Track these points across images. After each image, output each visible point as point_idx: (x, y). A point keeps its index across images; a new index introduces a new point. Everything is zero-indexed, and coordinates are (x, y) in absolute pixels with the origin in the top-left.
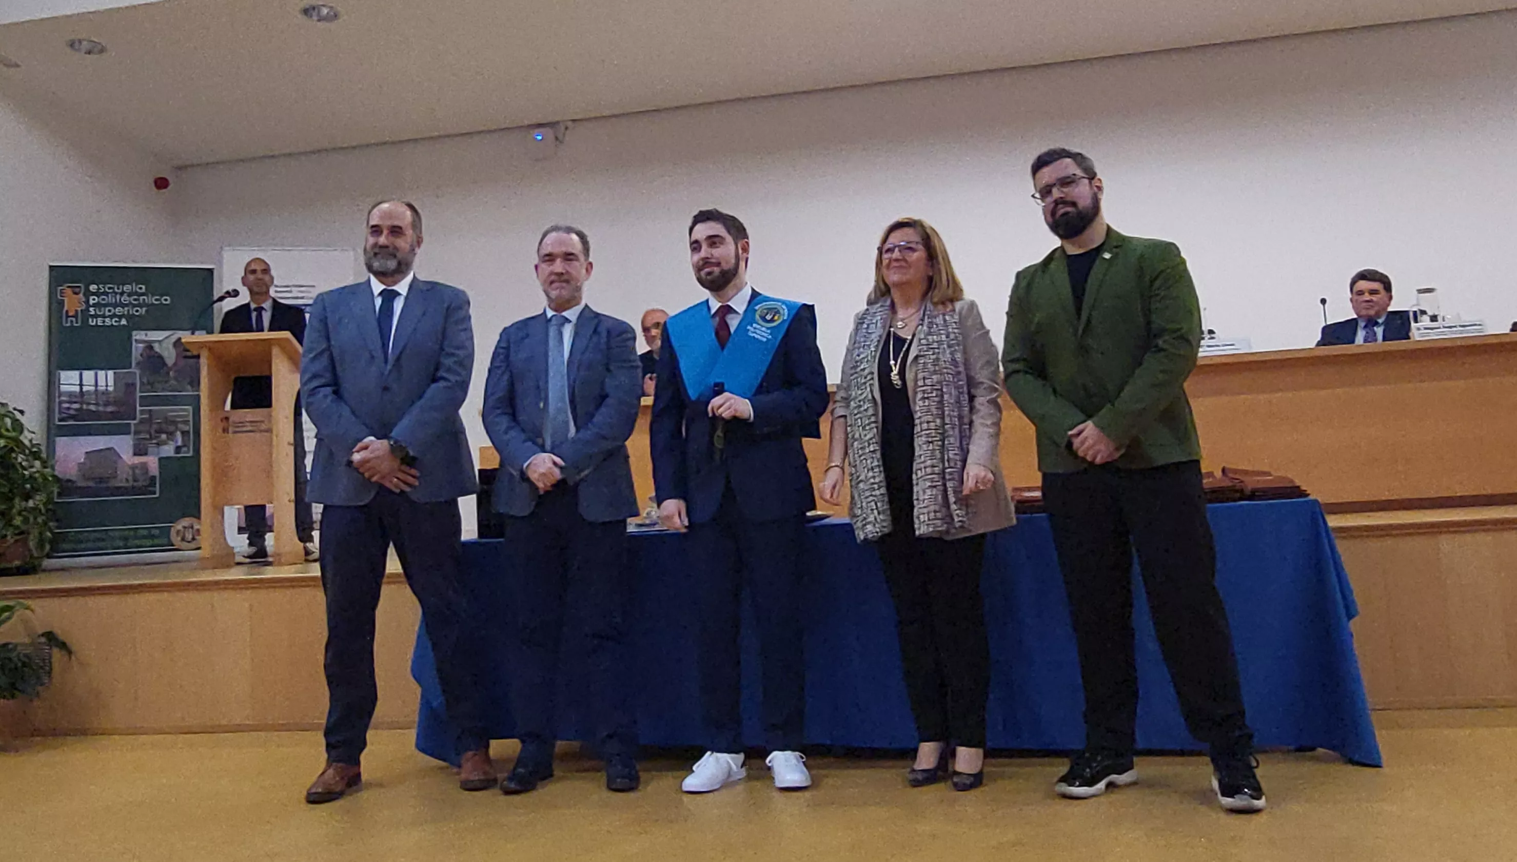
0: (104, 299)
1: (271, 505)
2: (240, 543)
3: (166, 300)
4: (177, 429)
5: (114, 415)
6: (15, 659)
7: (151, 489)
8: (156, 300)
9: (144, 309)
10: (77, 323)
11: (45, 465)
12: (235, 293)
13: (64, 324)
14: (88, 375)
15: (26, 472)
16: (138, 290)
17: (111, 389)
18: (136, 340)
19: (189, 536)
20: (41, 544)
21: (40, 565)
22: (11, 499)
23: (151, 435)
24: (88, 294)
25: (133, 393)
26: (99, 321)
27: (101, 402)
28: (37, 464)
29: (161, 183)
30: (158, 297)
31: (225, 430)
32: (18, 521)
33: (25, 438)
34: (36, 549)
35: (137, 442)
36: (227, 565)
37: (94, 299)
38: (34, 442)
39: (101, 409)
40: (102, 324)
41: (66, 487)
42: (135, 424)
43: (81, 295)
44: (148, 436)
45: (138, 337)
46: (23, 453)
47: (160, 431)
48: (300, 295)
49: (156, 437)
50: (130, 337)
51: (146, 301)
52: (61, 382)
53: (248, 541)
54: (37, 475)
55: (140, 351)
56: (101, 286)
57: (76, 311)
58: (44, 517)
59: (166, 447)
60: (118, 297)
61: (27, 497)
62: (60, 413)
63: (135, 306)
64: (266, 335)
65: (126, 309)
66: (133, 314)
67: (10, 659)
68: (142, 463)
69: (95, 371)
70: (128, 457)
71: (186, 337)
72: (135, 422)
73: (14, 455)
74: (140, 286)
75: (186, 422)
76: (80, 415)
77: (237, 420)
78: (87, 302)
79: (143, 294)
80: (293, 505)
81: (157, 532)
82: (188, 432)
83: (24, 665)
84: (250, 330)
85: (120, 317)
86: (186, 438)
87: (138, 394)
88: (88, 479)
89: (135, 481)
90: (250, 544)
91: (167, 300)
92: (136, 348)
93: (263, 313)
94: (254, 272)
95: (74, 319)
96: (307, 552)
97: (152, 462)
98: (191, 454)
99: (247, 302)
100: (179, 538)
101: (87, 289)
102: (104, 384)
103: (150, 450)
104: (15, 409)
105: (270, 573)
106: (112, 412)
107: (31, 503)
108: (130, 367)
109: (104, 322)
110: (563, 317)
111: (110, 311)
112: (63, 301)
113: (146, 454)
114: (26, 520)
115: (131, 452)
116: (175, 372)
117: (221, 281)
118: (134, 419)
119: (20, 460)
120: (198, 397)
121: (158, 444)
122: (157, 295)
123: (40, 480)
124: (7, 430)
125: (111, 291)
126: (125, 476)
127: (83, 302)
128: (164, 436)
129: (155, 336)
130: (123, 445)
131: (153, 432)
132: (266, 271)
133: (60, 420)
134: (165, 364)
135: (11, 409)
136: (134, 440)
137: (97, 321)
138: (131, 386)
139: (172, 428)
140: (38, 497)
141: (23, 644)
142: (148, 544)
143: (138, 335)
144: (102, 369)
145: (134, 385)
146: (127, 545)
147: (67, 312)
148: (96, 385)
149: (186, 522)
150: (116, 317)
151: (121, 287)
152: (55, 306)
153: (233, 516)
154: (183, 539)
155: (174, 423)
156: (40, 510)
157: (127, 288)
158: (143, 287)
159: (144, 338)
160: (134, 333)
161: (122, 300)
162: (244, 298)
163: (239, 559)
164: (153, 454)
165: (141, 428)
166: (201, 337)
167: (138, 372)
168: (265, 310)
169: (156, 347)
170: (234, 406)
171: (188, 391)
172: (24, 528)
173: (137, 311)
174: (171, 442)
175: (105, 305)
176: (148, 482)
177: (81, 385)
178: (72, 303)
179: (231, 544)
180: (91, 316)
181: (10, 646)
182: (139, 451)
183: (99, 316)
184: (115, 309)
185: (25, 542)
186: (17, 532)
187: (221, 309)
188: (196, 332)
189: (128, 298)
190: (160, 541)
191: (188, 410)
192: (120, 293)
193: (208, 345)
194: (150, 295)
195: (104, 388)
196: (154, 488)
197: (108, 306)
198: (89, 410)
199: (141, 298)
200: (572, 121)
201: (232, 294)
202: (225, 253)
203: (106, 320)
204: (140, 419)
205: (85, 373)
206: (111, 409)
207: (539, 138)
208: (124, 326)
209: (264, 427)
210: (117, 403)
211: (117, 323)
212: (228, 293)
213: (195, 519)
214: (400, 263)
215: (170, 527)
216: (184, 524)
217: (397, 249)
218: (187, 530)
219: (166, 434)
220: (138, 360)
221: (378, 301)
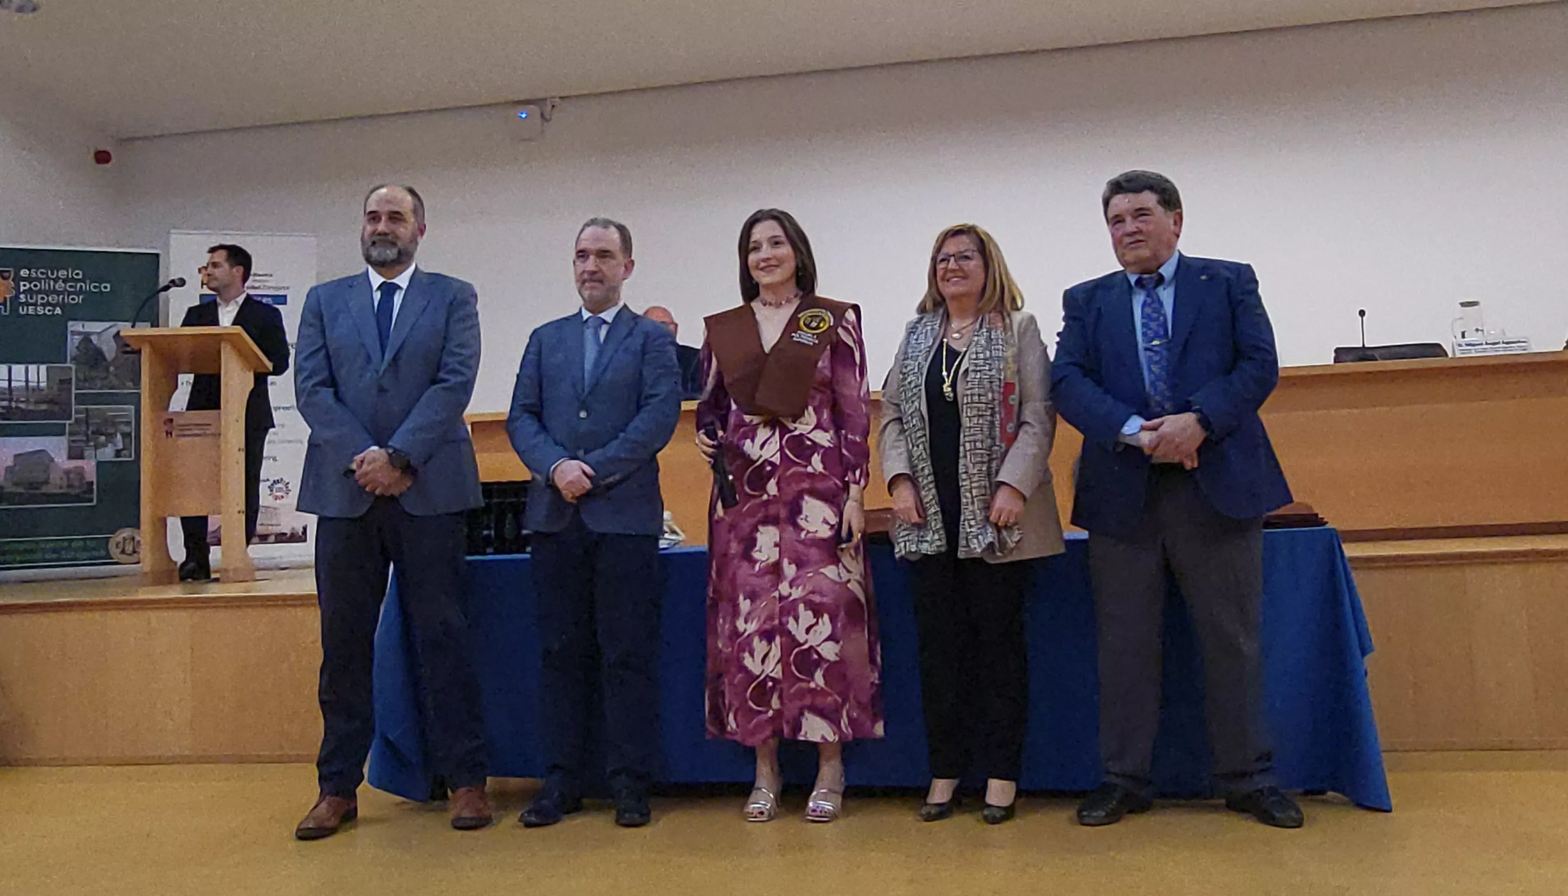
0: (35, 286)
1: (218, 516)
3: (105, 287)
4: (118, 431)
5: (47, 415)
7: (87, 496)
8: (95, 287)
9: (81, 297)
10: (6, 311)
12: (182, 283)
14: (18, 370)
16: (74, 276)
17: (43, 385)
18: (72, 332)
19: (129, 548)
23: (87, 435)
24: (18, 279)
25: (70, 390)
26: (30, 310)
27: (32, 400)
29: (102, 157)
30: (97, 284)
31: (169, 433)
35: (72, 445)
36: (169, 582)
39: (31, 407)
40: (33, 313)
42: (70, 424)
43: (10, 280)
44: (85, 438)
45: (73, 329)
47: (98, 433)
49: (94, 440)
50: (66, 328)
51: (84, 289)
55: (76, 343)
56: (33, 271)
57: (5, 299)
59: (104, 451)
60: (52, 283)
63: (70, 293)
65: (61, 297)
66: (69, 304)
68: (76, 467)
69: (27, 365)
70: (61, 460)
71: (126, 330)
72: (68, 422)
74: (77, 271)
75: (128, 423)
76: (8, 413)
77: (182, 422)
79: (79, 281)
80: (243, 517)
81: (93, 544)
82: (130, 434)
85: (54, 306)
86: (127, 440)
87: (74, 391)
88: (16, 484)
89: (70, 486)
91: (107, 287)
92: (72, 340)
95: (3, 307)
97: (89, 467)
98: (131, 459)
100: (119, 550)
102: (36, 380)
103: (86, 453)
105: (218, 590)
106: (45, 411)
109: (36, 310)
110: (600, 318)
111: (43, 298)
113: (82, 458)
115: (65, 457)
116: (116, 368)
117: (167, 268)
118: (69, 418)
120: (139, 395)
121: (96, 447)
122: (96, 282)
125: (44, 276)
126: (58, 482)
127: (13, 288)
128: (103, 438)
129: (94, 327)
130: (57, 448)
131: (90, 433)
134: (105, 359)
136: (69, 440)
137: (28, 309)
138: (66, 383)
139: (111, 431)
142: (85, 558)
143: (74, 327)
144: (33, 363)
145: (69, 381)
146: (59, 557)
148: (27, 381)
149: (126, 533)
150: (49, 306)
151: (55, 272)
154: (123, 552)
155: (114, 424)
157: (62, 273)
158: (81, 273)
159: (81, 329)
160: (70, 323)
161: (57, 287)
164: (90, 457)
165: (76, 428)
166: (144, 329)
167: (74, 367)
169: (94, 338)
171: (128, 389)
173: (73, 299)
174: (110, 446)
175: (40, 292)
176: (85, 488)
177: (10, 380)
180: (22, 304)
182: (75, 454)
183: (32, 305)
184: (48, 296)
187: (167, 300)
188: (138, 324)
189: (63, 285)
190: (95, 553)
191: (129, 410)
192: (54, 279)
193: (150, 340)
194: (88, 282)
195: (35, 384)
196: (91, 496)
197: (41, 294)
198: (17, 408)
199: (79, 285)
200: (561, 98)
201: (177, 282)
202: (173, 236)
203: (38, 309)
204: (76, 419)
205: (15, 368)
206: (44, 407)
207: (524, 116)
208: (57, 314)
209: (212, 430)
210: (51, 402)
211: (51, 313)
212: (173, 281)
213: (136, 531)
214: (400, 253)
215: (110, 537)
216: (125, 535)
217: (397, 237)
218: (127, 541)
219: (107, 435)
220: (73, 355)
221: (376, 296)
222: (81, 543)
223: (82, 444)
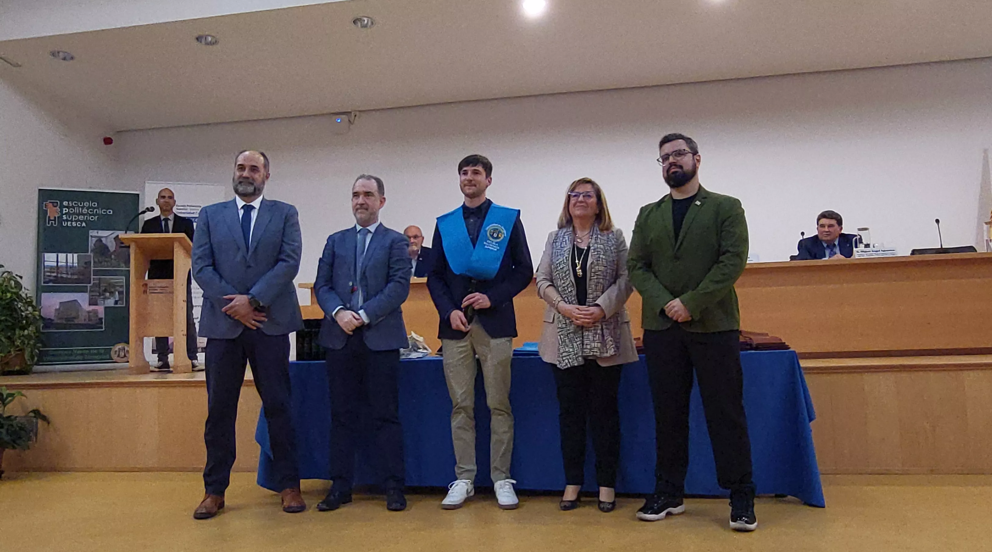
0: (72, 210)
1: (172, 337)
2: (153, 359)
3: (110, 212)
4: (116, 290)
5: (77, 281)
6: (15, 425)
8: (104, 212)
9: (96, 217)
10: (55, 224)
11: (35, 309)
12: (152, 209)
13: (48, 225)
14: (62, 256)
15: (23, 314)
16: (93, 206)
17: (76, 265)
18: (91, 236)
19: (122, 354)
20: (32, 357)
21: (31, 369)
22: (15, 330)
23: (100, 293)
24: (62, 207)
25: (90, 268)
26: (69, 224)
27: (70, 273)
28: (30, 308)
29: (108, 141)
31: (145, 292)
32: (18, 343)
33: (23, 293)
34: (29, 360)
35: (91, 297)
36: (145, 373)
37: (66, 210)
38: (28, 295)
39: (69, 276)
40: (70, 226)
41: (48, 323)
43: (58, 208)
44: (98, 294)
46: (22, 302)
47: (105, 291)
48: (192, 212)
49: (103, 295)
50: (88, 234)
51: (98, 212)
52: (45, 260)
53: (158, 358)
54: (30, 315)
55: (94, 242)
56: (70, 202)
57: (55, 217)
58: (33, 341)
59: (109, 300)
60: (81, 209)
61: (23, 328)
62: (44, 278)
63: (90, 215)
64: (170, 235)
65: (85, 217)
66: (90, 220)
67: (12, 425)
68: (94, 310)
69: (67, 253)
70: (86, 306)
71: (122, 235)
72: (90, 285)
73: (16, 303)
74: (94, 203)
75: (122, 286)
76: (56, 280)
77: (152, 286)
78: (63, 210)
79: (95, 208)
80: (185, 338)
81: (103, 351)
82: (123, 292)
83: (21, 429)
84: (161, 232)
85: (82, 222)
86: (121, 296)
87: (92, 268)
88: (60, 319)
89: (89, 321)
90: (159, 361)
92: (92, 240)
93: (169, 222)
94: (164, 197)
95: (53, 222)
96: (194, 366)
97: (100, 310)
98: (124, 305)
99: (158, 215)
100: (117, 355)
101: (62, 203)
102: (72, 262)
103: (98, 302)
104: (17, 275)
105: (171, 378)
106: (76, 279)
107: (26, 332)
108: (88, 252)
109: (72, 224)
110: (367, 229)
111: (75, 218)
112: (47, 211)
113: (96, 305)
114: (23, 343)
115: (88, 303)
116: (115, 256)
117: (144, 203)
118: (90, 283)
119: (19, 306)
120: (129, 271)
121: (104, 299)
122: (104, 209)
123: (32, 319)
124: (12, 288)
125: (77, 205)
126: (83, 317)
127: (59, 212)
128: (108, 294)
130: (83, 299)
131: (101, 291)
132: (172, 197)
133: (44, 283)
134: (109, 251)
135: (14, 275)
136: (89, 296)
137: (67, 223)
138: (88, 263)
139: (113, 290)
140: (30, 329)
141: (21, 417)
142: (98, 358)
143: (93, 233)
144: (70, 253)
146: (85, 358)
147: (49, 217)
148: (67, 262)
149: (120, 346)
150: (79, 221)
151: (82, 203)
152: (42, 214)
153: (149, 343)
154: (119, 356)
155: (114, 286)
156: (31, 336)
157: (86, 204)
158: (96, 204)
159: (96, 235)
160: (91, 231)
161: (83, 211)
162: (157, 212)
163: (152, 368)
164: (101, 305)
165: (94, 289)
166: (131, 235)
167: (92, 255)
168: (169, 219)
169: (103, 239)
170: (149, 278)
171: (123, 267)
172: (21, 347)
173: (92, 218)
174: (112, 298)
176: (97, 321)
177: (57, 262)
178: (52, 212)
179: (147, 360)
180: (64, 220)
181: (12, 418)
182: (92, 302)
183: (70, 221)
184: (78, 217)
185: (23, 355)
186: (17, 349)
187: (144, 218)
188: (128, 232)
189: (86, 210)
190: (104, 357)
191: (123, 279)
192: (81, 207)
193: (135, 240)
194: (100, 209)
195: (71, 264)
196: (100, 325)
197: (74, 215)
198: (62, 277)
199: (95, 210)
200: (360, 111)
201: (150, 209)
202: (147, 184)
203: (73, 223)
204: (93, 283)
205: (60, 255)
206: (76, 277)
207: (339, 121)
208: (84, 227)
209: (168, 290)
210: (80, 273)
211: (79, 226)
212: (147, 209)
213: (126, 344)
214: (255, 189)
215: (111, 348)
216: (120, 347)
217: (253, 179)
218: (121, 351)
219: (109, 292)
220: (92, 248)
221: (241, 212)
222: (95, 351)
223: (97, 297)
